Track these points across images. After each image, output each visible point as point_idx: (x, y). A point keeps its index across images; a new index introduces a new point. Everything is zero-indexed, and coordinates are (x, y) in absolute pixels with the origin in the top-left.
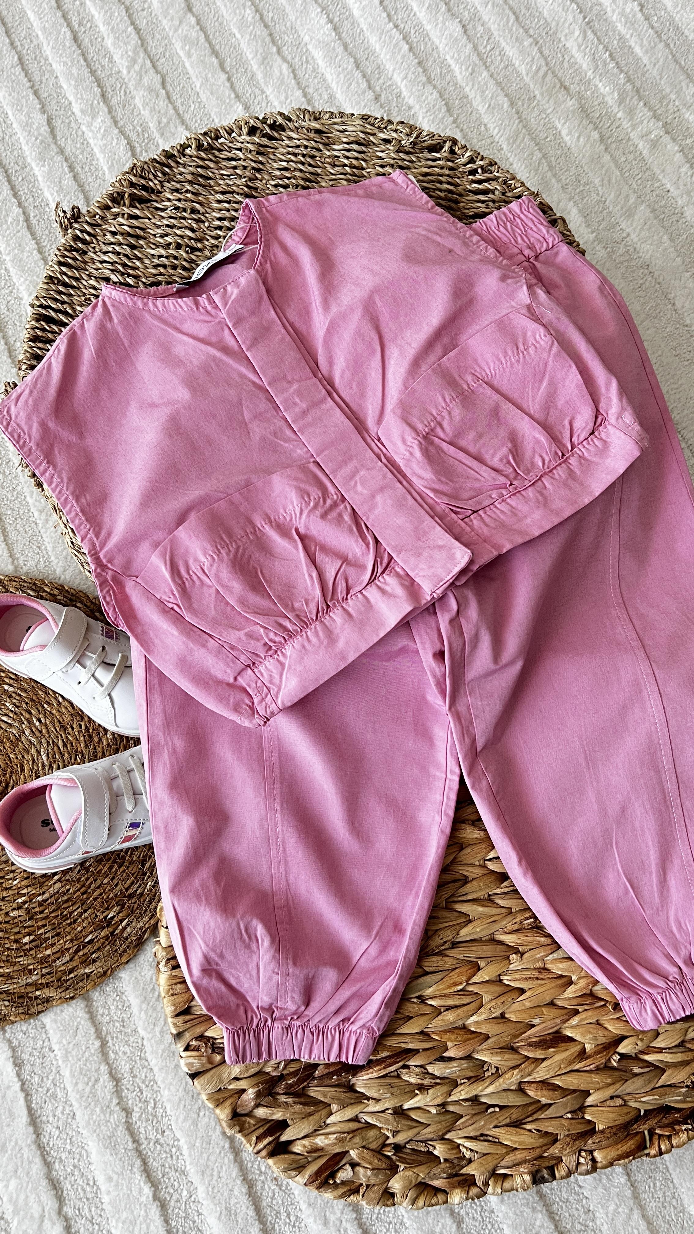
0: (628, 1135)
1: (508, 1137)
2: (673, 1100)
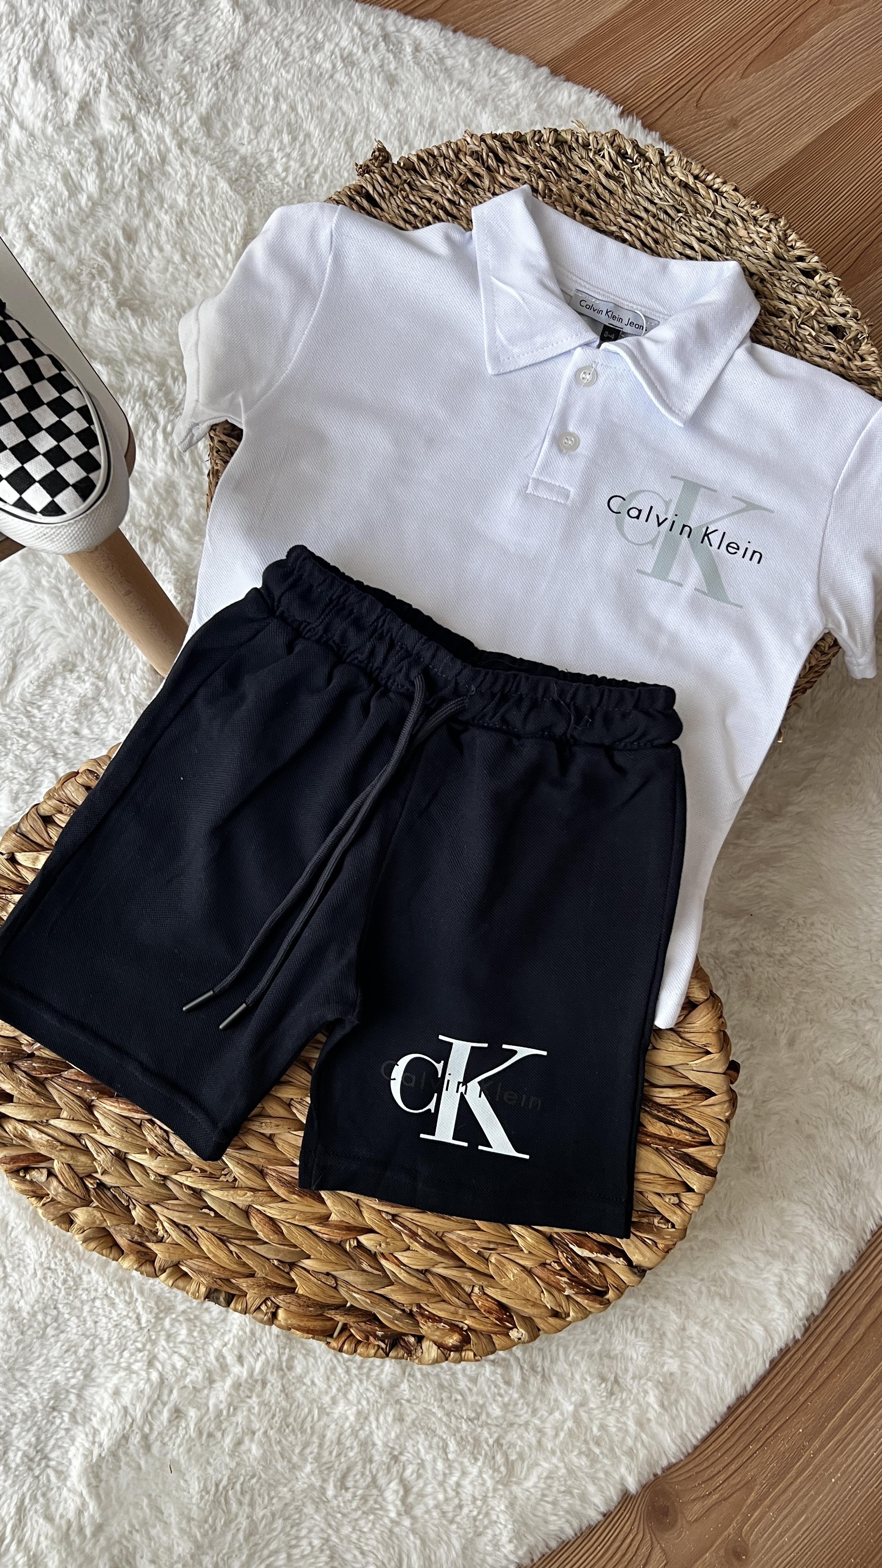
0: (321, 1315)
1: (207, 1244)
2: (384, 1314)
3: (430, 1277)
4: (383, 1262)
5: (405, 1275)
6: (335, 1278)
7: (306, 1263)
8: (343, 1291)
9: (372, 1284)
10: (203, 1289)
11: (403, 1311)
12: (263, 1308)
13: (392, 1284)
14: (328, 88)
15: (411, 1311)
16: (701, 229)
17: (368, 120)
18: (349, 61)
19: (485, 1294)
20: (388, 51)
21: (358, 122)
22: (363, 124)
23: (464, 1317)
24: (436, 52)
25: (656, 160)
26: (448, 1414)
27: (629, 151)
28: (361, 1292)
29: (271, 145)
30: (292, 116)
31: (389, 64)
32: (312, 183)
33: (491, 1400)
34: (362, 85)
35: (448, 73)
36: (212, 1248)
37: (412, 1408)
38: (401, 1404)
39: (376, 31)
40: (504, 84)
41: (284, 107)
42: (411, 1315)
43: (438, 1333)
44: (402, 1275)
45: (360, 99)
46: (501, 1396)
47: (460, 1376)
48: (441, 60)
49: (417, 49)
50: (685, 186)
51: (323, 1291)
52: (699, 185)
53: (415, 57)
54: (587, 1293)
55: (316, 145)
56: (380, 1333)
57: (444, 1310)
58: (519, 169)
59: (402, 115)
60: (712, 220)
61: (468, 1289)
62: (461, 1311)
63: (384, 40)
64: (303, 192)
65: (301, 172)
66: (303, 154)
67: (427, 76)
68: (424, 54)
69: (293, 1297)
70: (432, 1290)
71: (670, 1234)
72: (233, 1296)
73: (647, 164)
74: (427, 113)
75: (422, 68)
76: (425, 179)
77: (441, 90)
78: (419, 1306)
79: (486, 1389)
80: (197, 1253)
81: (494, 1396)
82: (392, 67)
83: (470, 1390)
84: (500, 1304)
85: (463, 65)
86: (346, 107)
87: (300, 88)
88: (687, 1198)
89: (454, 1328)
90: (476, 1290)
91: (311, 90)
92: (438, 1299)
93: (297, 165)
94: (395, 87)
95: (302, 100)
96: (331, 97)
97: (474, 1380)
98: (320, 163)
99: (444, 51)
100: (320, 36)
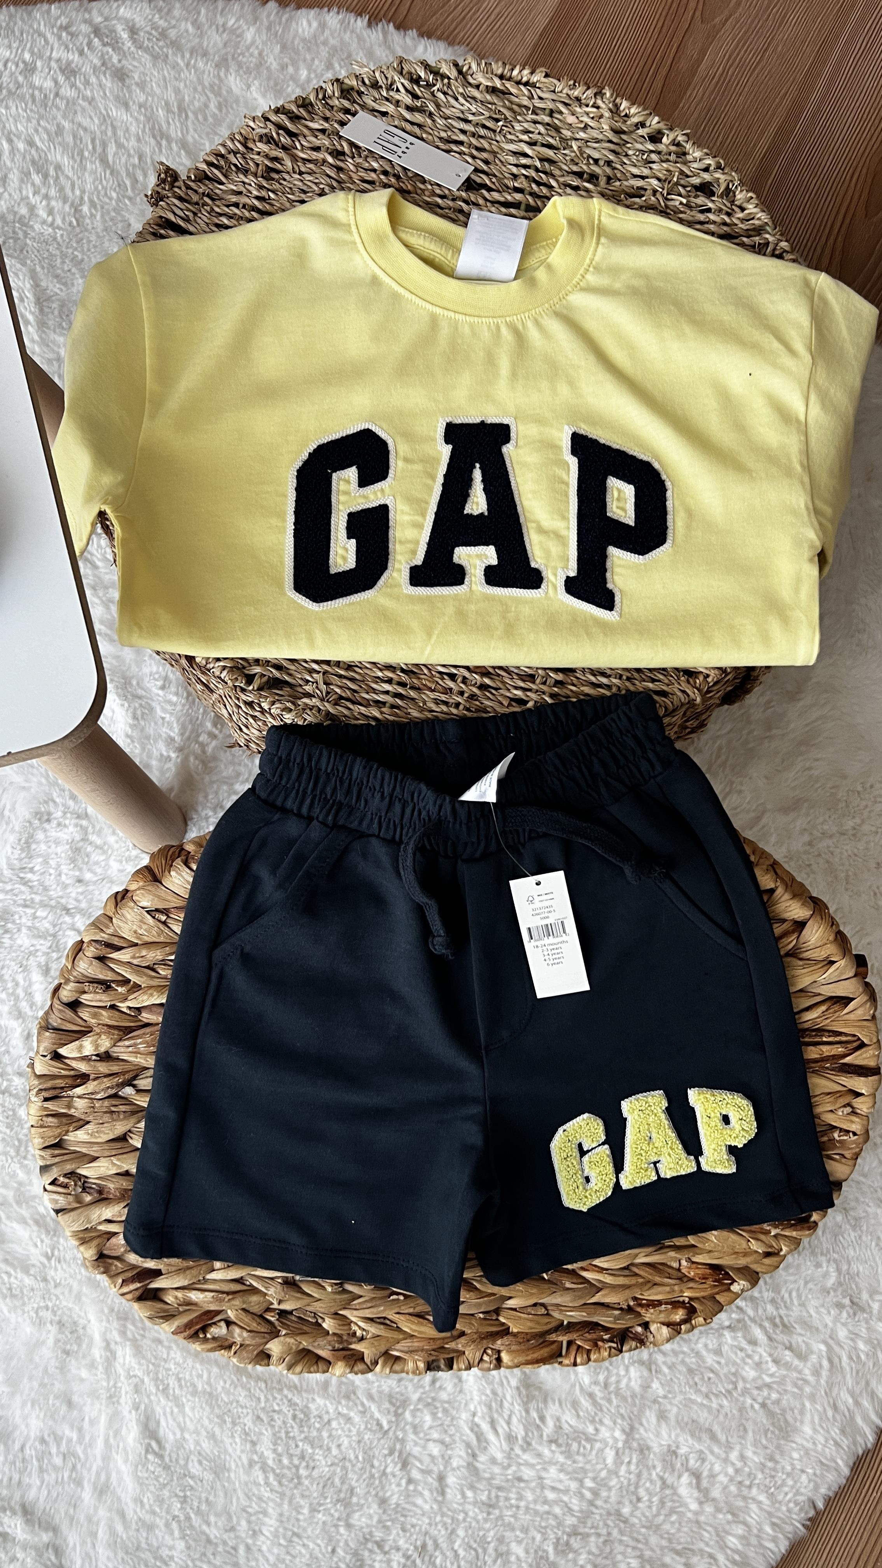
3: (635, 1269)
4: (585, 1274)
5: (611, 1278)
6: (543, 1305)
7: (511, 1303)
8: (556, 1314)
9: (580, 1298)
10: (421, 1365)
11: (621, 1309)
12: (486, 1358)
13: (599, 1290)
14: (58, 109)
15: (629, 1306)
16: (526, 132)
17: (114, 128)
18: (69, 71)
19: (693, 1263)
20: (104, 45)
21: (104, 133)
22: (109, 133)
23: (682, 1291)
24: (155, 27)
25: (453, 73)
26: (707, 1396)
27: (422, 75)
28: (574, 1309)
29: (24, 192)
30: (33, 152)
31: (110, 58)
32: (83, 217)
33: (742, 1364)
34: (92, 91)
35: (176, 45)
36: (414, 1327)
37: (671, 1403)
38: (659, 1403)
39: (85, 28)
40: (238, 36)
41: (21, 146)
42: (630, 1309)
43: (662, 1315)
44: (608, 1279)
45: (96, 108)
46: (749, 1356)
47: (704, 1353)
48: (163, 34)
49: (133, 31)
50: (493, 90)
51: (538, 1323)
52: (508, 85)
53: (134, 41)
54: (793, 1225)
55: (70, 174)
56: (606, 1337)
57: (660, 1293)
58: (316, 137)
59: (146, 109)
60: (534, 117)
61: (675, 1265)
62: (676, 1288)
63: (96, 36)
64: (78, 230)
65: (67, 209)
66: (61, 190)
67: (155, 58)
68: (142, 34)
69: (511, 1338)
70: (641, 1280)
71: (854, 1142)
72: (452, 1358)
73: (446, 81)
74: (171, 96)
75: (146, 50)
76: (222, 184)
77: (175, 66)
78: (635, 1299)
79: (733, 1356)
80: (401, 1336)
81: (743, 1360)
82: (115, 59)
83: (719, 1363)
84: (712, 1267)
85: (187, 31)
86: (86, 122)
87: (29, 120)
88: (859, 1103)
89: (676, 1304)
90: (684, 1263)
91: (41, 117)
92: (649, 1285)
93: (60, 204)
94: (127, 81)
95: (36, 131)
96: (64, 117)
97: (718, 1352)
98: (83, 192)
99: (162, 23)
100: (27, 56)
